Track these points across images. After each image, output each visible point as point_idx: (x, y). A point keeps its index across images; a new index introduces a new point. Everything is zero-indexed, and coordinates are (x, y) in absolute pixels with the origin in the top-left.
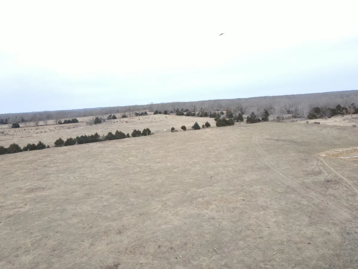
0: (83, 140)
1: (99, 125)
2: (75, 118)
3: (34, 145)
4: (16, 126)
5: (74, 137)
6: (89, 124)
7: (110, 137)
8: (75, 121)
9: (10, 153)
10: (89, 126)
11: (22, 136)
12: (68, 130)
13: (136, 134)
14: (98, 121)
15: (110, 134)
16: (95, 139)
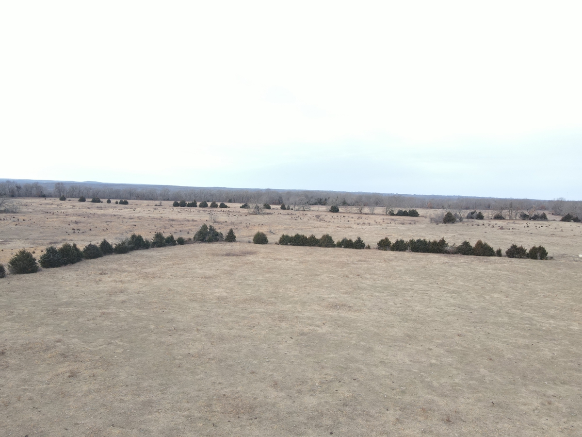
0: (420, 247)
1: (450, 226)
2: (414, 209)
3: (350, 241)
4: (335, 210)
5: (407, 240)
6: (435, 221)
7: (465, 250)
8: (414, 214)
9: (320, 246)
10: (434, 225)
11: (338, 225)
12: (400, 227)
13: (515, 252)
14: (449, 219)
15: (466, 244)
16: (438, 248)
